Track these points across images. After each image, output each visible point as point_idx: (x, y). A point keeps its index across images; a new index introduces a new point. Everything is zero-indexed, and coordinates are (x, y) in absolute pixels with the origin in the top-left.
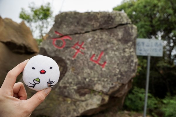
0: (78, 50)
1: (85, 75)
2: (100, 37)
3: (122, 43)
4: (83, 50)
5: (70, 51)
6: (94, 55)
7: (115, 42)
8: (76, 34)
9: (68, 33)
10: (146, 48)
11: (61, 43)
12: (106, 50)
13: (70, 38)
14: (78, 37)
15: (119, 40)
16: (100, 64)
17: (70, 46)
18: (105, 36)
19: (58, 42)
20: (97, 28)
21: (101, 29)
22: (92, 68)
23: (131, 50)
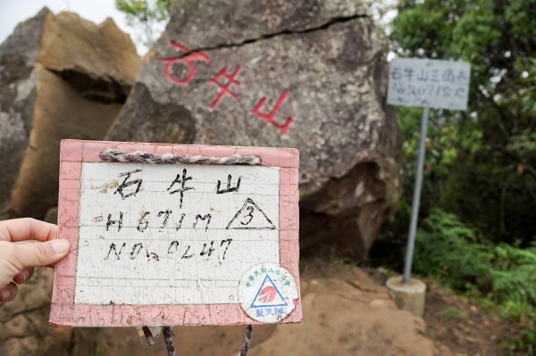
0: (225, 87)
2: (283, 53)
3: (338, 69)
4: (237, 89)
5: (206, 91)
6: (264, 99)
7: (321, 66)
8: (221, 46)
9: (202, 46)
10: (417, 84)
11: (185, 71)
12: (294, 87)
13: (207, 57)
14: (227, 55)
15: (332, 61)
16: (275, 124)
17: (207, 76)
18: (295, 50)
19: (178, 68)
20: (275, 31)
21: (287, 32)
22: (254, 134)
23: (363, 89)
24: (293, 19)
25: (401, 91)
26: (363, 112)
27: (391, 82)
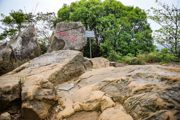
0: (67, 36)
1: (72, 45)
4: (69, 37)
5: (65, 37)
6: (73, 38)
8: (65, 31)
9: (63, 31)
10: (88, 34)
12: (76, 36)
14: (67, 32)
15: (80, 32)
16: (75, 41)
17: (65, 35)
18: (75, 31)
19: (60, 34)
20: (72, 28)
21: (74, 28)
22: (73, 42)
24: (75, 27)
25: (87, 35)
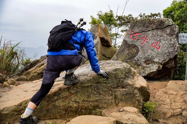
0: (144, 40)
2: (157, 33)
3: (169, 36)
4: (147, 41)
5: (140, 41)
6: (154, 43)
7: (165, 35)
8: (143, 32)
9: (138, 32)
10: (185, 38)
11: (135, 37)
12: (160, 40)
13: (140, 34)
14: (144, 34)
15: (168, 34)
16: (157, 48)
17: (140, 38)
18: (159, 32)
19: (133, 37)
20: (155, 28)
21: (157, 29)
23: (175, 40)
24: (158, 26)
25: (182, 40)
26: (175, 45)
27: (179, 38)
